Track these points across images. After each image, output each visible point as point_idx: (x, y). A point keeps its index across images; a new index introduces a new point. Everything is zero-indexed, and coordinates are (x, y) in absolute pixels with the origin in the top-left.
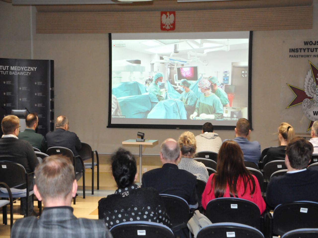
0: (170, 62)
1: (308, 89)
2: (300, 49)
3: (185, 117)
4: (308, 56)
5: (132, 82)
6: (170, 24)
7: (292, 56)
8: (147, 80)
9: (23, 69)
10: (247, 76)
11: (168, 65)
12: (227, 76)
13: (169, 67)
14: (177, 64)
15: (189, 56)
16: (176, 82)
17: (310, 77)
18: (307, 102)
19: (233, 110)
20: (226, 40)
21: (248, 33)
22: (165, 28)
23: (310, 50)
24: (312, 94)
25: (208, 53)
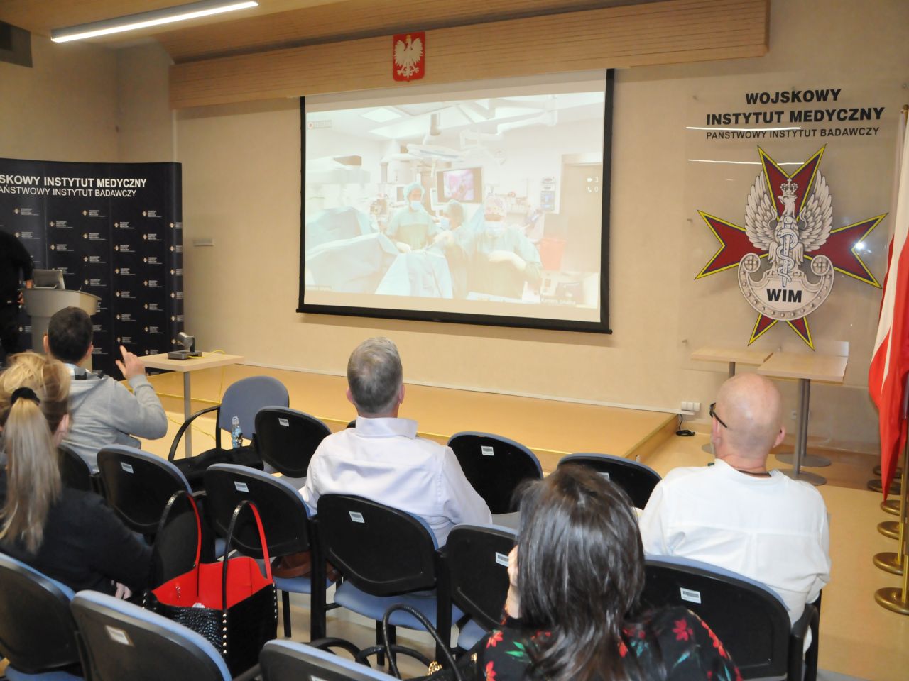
0: (422, 158)
1: (755, 227)
2: (734, 115)
4: (756, 134)
5: (343, 209)
7: (714, 135)
9: (122, 183)
11: (418, 166)
12: (551, 190)
13: (420, 169)
14: (437, 162)
15: (462, 142)
17: (761, 194)
18: (750, 262)
19: (563, 280)
21: (602, 75)
22: (402, 74)
23: (761, 118)
24: (766, 241)
25: (506, 133)
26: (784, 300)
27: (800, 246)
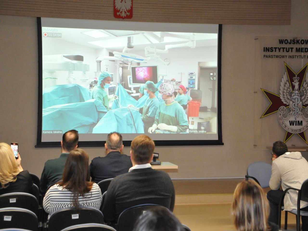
0: (123, 60)
1: (284, 95)
2: (274, 48)
3: (141, 131)
4: (283, 57)
5: (71, 86)
6: (125, 10)
7: (267, 57)
8: (92, 83)
10: (216, 79)
11: (120, 64)
12: (193, 78)
13: (121, 65)
14: (131, 62)
15: (146, 53)
16: (130, 86)
17: (286, 81)
18: (282, 110)
19: (200, 121)
20: (192, 34)
21: (217, 26)
22: (120, 15)
23: (285, 50)
24: (288, 101)
25: (170, 50)
26: (296, 125)
27: (301, 103)
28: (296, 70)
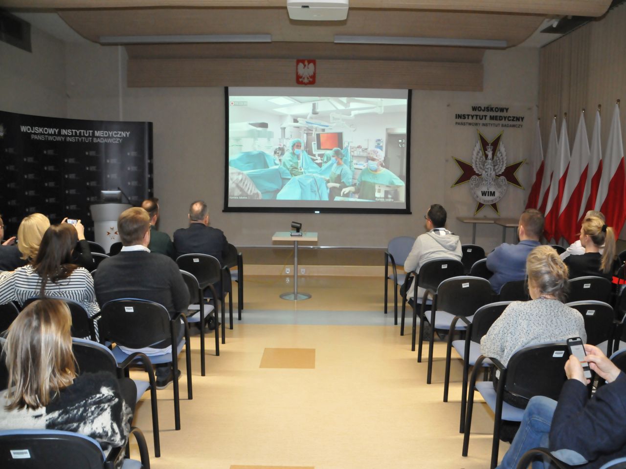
0: (307, 126)
1: (476, 164)
2: (467, 115)
3: (326, 198)
4: (476, 124)
5: (255, 152)
6: (308, 76)
7: (459, 124)
8: (276, 150)
9: (112, 135)
10: (405, 146)
11: (305, 130)
12: (380, 145)
13: (306, 132)
14: (316, 128)
15: (331, 119)
16: (314, 153)
17: (479, 150)
18: (475, 180)
19: (388, 189)
20: (379, 99)
21: (406, 92)
22: (302, 81)
23: (478, 117)
24: (481, 170)
25: (356, 116)
26: (488, 195)
27: (494, 172)
28: (490, 138)
